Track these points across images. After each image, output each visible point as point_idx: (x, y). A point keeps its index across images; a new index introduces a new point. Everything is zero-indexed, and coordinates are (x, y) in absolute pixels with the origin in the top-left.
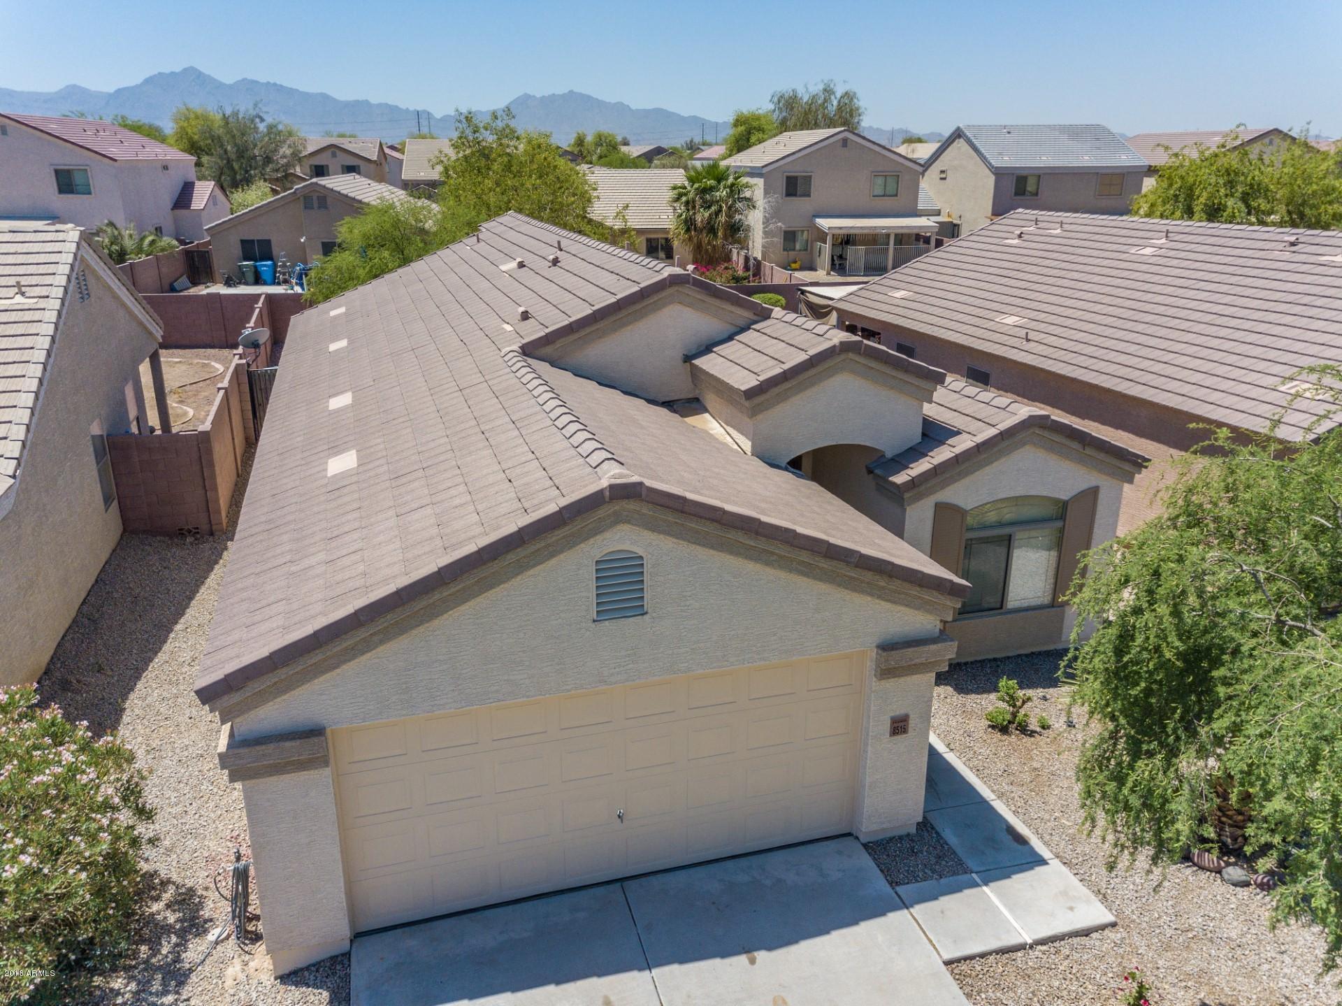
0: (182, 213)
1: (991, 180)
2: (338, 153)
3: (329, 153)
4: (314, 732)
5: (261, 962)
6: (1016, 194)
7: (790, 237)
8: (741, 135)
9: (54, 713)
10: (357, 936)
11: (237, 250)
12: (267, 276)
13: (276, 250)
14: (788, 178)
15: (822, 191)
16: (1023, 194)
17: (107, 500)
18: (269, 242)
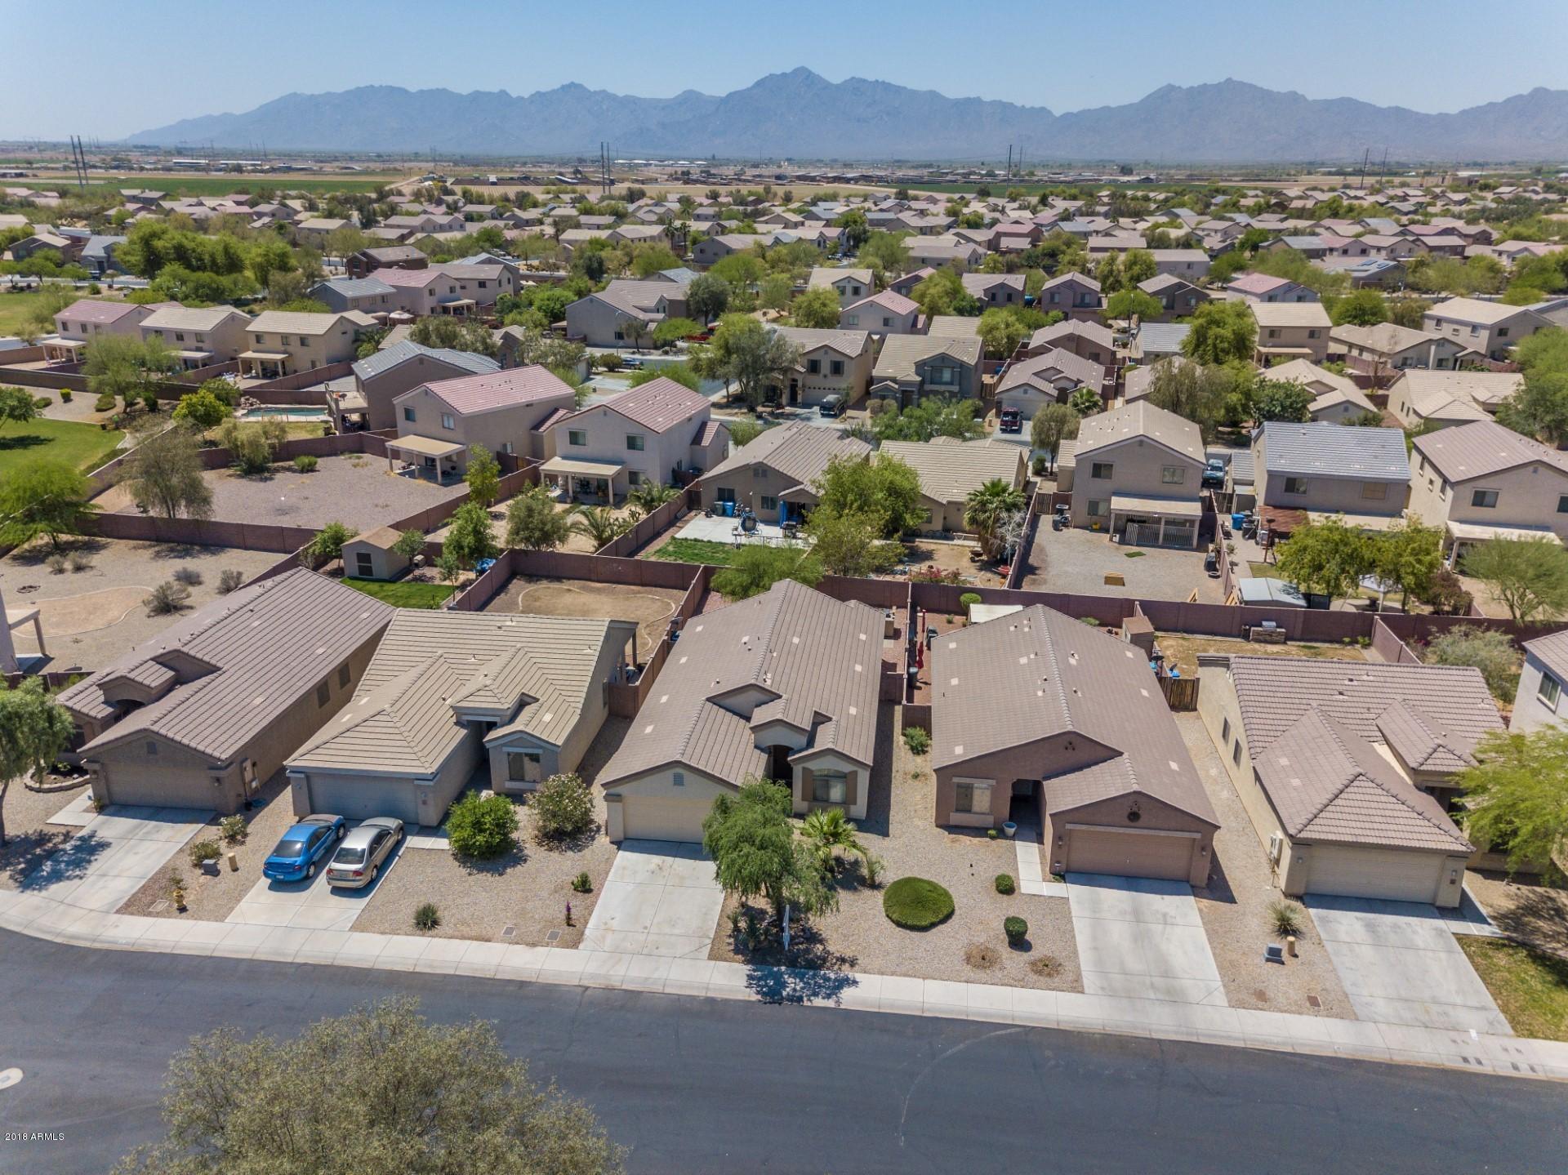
0: (697, 447)
1: (1266, 476)
2: (830, 351)
3: (823, 351)
4: (619, 795)
5: (608, 839)
6: (1287, 490)
7: (1093, 507)
8: (1202, 326)
9: (579, 781)
10: (626, 839)
11: (715, 494)
12: (729, 512)
13: (737, 496)
14: (1095, 465)
15: (1120, 476)
16: (1293, 491)
17: (605, 704)
18: (733, 490)
